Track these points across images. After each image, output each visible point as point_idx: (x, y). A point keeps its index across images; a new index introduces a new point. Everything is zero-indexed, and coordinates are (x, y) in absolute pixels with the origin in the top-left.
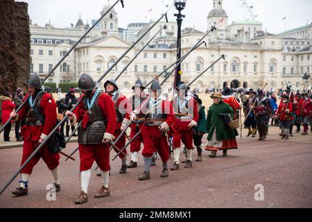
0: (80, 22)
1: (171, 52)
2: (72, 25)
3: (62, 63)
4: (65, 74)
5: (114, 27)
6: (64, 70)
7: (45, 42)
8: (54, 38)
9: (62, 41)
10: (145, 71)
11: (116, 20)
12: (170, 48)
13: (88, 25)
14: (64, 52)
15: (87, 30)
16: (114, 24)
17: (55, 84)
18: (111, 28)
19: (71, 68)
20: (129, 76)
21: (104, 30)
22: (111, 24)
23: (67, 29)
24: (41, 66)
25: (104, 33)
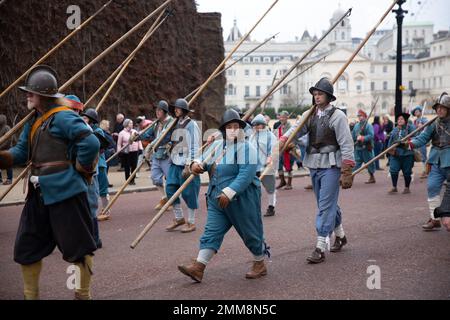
0: (306, 34)
1: (419, 63)
2: (297, 38)
3: (282, 84)
4: (286, 96)
5: (346, 37)
6: (285, 92)
7: (262, 59)
8: (273, 54)
9: (282, 58)
10: (385, 88)
11: (349, 28)
12: (418, 57)
13: (315, 37)
14: (285, 71)
15: (314, 44)
16: (346, 33)
17: (273, 110)
18: (343, 38)
19: (293, 90)
20: (364, 96)
21: (333, 41)
22: (343, 34)
23: (290, 43)
24: (258, 88)
25: (332, 45)
